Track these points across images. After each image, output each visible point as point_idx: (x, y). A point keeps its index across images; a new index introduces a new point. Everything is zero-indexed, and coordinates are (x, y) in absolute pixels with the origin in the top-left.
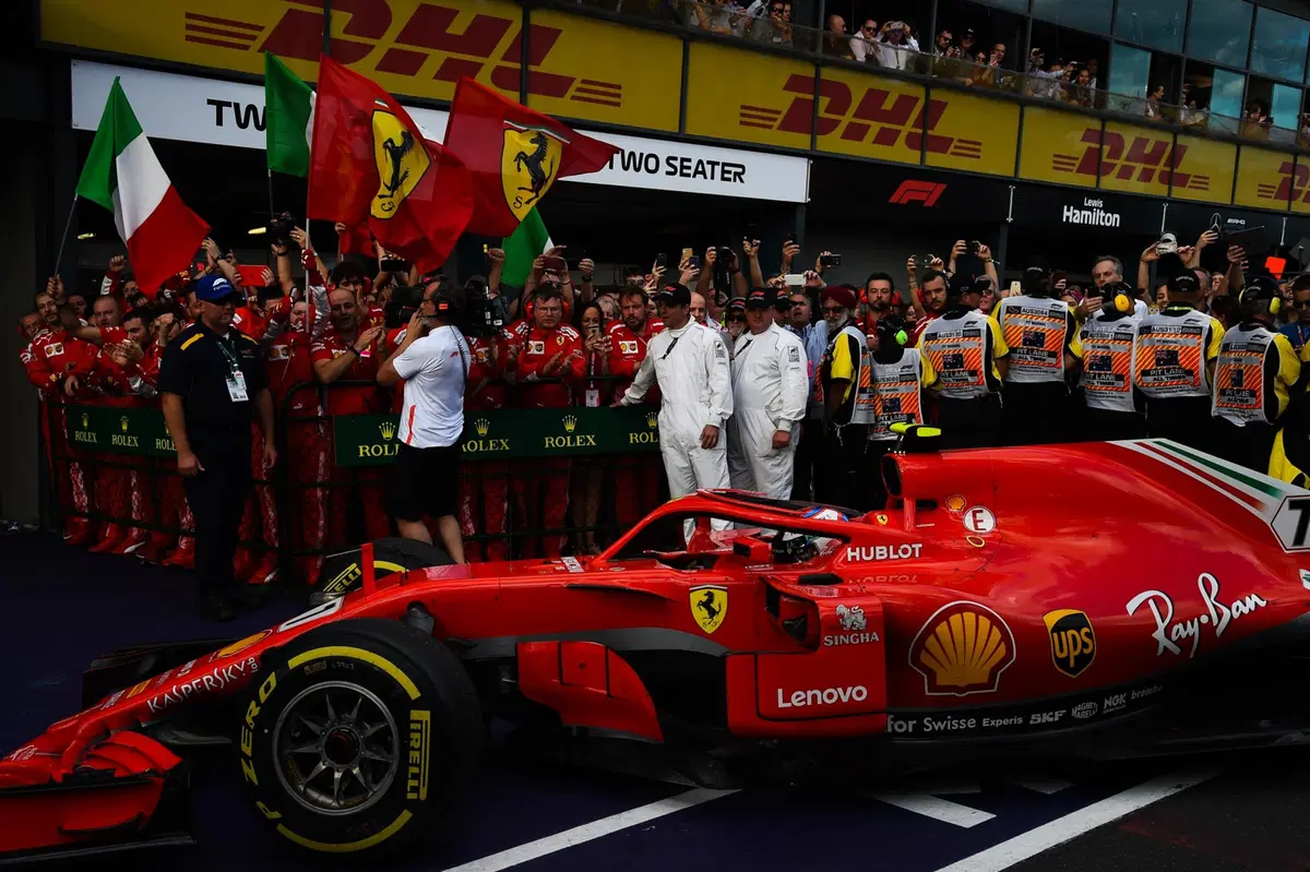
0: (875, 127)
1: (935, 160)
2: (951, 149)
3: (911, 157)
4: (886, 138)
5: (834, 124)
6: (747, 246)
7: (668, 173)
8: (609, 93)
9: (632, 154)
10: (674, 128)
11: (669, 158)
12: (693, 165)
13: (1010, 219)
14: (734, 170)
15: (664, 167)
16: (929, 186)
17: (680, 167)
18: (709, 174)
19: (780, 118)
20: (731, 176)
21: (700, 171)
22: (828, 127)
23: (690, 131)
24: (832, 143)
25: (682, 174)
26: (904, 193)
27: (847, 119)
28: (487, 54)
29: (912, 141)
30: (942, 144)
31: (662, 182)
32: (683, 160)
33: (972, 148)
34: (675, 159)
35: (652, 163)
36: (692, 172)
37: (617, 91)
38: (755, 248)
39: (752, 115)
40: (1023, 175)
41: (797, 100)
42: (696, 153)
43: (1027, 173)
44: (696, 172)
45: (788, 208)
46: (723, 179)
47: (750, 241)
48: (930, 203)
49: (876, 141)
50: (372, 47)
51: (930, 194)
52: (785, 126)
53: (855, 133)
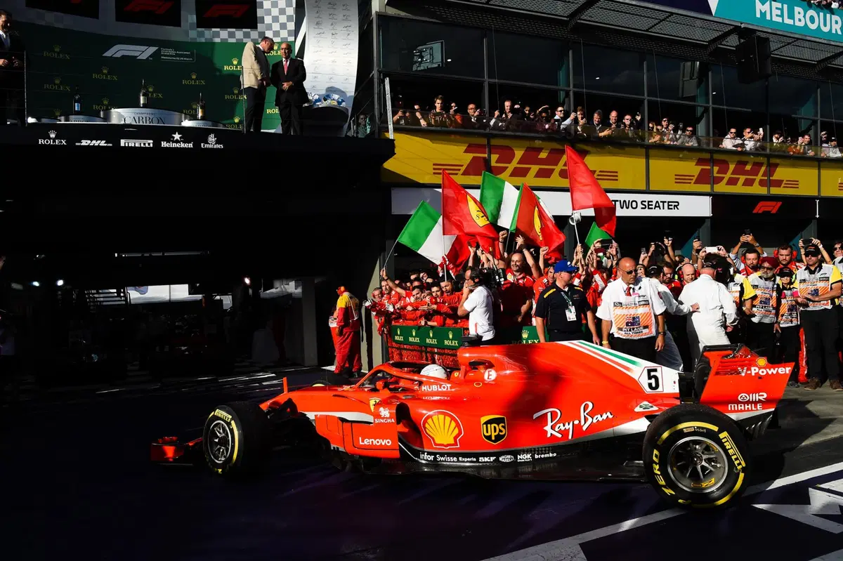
0: (742, 178)
1: (775, 191)
2: (783, 185)
3: (763, 191)
4: (749, 183)
5: (722, 179)
6: (666, 241)
7: (642, 208)
8: (613, 176)
9: (625, 201)
10: (644, 188)
11: (642, 202)
12: (654, 203)
13: (818, 216)
14: (673, 204)
15: (640, 206)
16: (773, 203)
17: (648, 205)
18: (662, 207)
19: (694, 179)
20: (673, 207)
21: (657, 206)
22: (719, 180)
23: (652, 188)
24: (722, 188)
25: (649, 208)
26: (760, 208)
27: (728, 175)
28: (556, 165)
29: (762, 183)
30: (778, 183)
31: (639, 212)
32: (649, 202)
33: (794, 184)
34: (645, 201)
35: (634, 204)
36: (653, 207)
37: (616, 174)
38: (670, 242)
39: (681, 179)
40: (823, 194)
41: (702, 170)
42: (655, 198)
43: (825, 193)
44: (656, 207)
45: (700, 220)
46: (669, 208)
47: (667, 238)
48: (774, 211)
49: (744, 184)
50: (507, 167)
51: (773, 207)
52: (697, 182)
53: (732, 182)
